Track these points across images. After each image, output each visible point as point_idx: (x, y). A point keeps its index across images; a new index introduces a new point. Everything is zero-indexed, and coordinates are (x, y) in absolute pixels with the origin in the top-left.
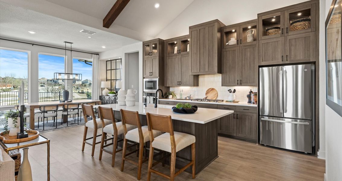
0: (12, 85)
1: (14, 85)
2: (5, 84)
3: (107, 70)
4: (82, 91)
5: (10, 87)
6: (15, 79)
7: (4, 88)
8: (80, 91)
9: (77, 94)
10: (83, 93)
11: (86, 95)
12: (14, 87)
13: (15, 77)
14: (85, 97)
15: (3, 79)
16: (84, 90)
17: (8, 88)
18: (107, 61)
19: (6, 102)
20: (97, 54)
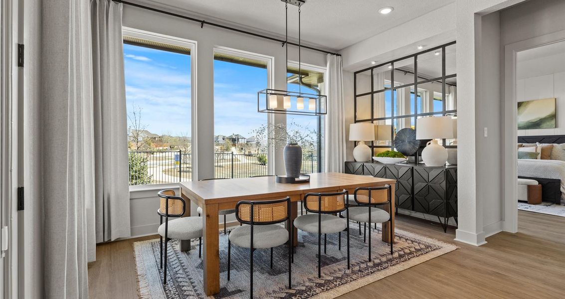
0: (169, 144)
1: (171, 144)
2: (161, 143)
3: (356, 96)
4: (249, 152)
5: (167, 147)
6: (171, 137)
7: (161, 148)
8: (247, 153)
9: (243, 158)
10: (250, 155)
11: (256, 159)
12: (171, 148)
13: (171, 135)
14: (254, 162)
15: (160, 137)
16: (252, 152)
17: (165, 148)
18: (355, 73)
19: (161, 167)
20: (337, 53)
